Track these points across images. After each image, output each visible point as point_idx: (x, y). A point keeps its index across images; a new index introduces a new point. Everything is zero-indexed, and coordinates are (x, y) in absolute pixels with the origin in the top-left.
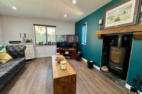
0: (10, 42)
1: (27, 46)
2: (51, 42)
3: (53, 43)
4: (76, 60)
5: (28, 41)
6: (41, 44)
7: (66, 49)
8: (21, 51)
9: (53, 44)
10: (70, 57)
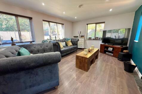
0: (74, 37)
1: (79, 39)
2: (98, 38)
3: (99, 38)
4: (118, 59)
5: (82, 36)
6: (90, 39)
7: (110, 45)
8: (76, 42)
9: (99, 40)
10: (113, 54)
